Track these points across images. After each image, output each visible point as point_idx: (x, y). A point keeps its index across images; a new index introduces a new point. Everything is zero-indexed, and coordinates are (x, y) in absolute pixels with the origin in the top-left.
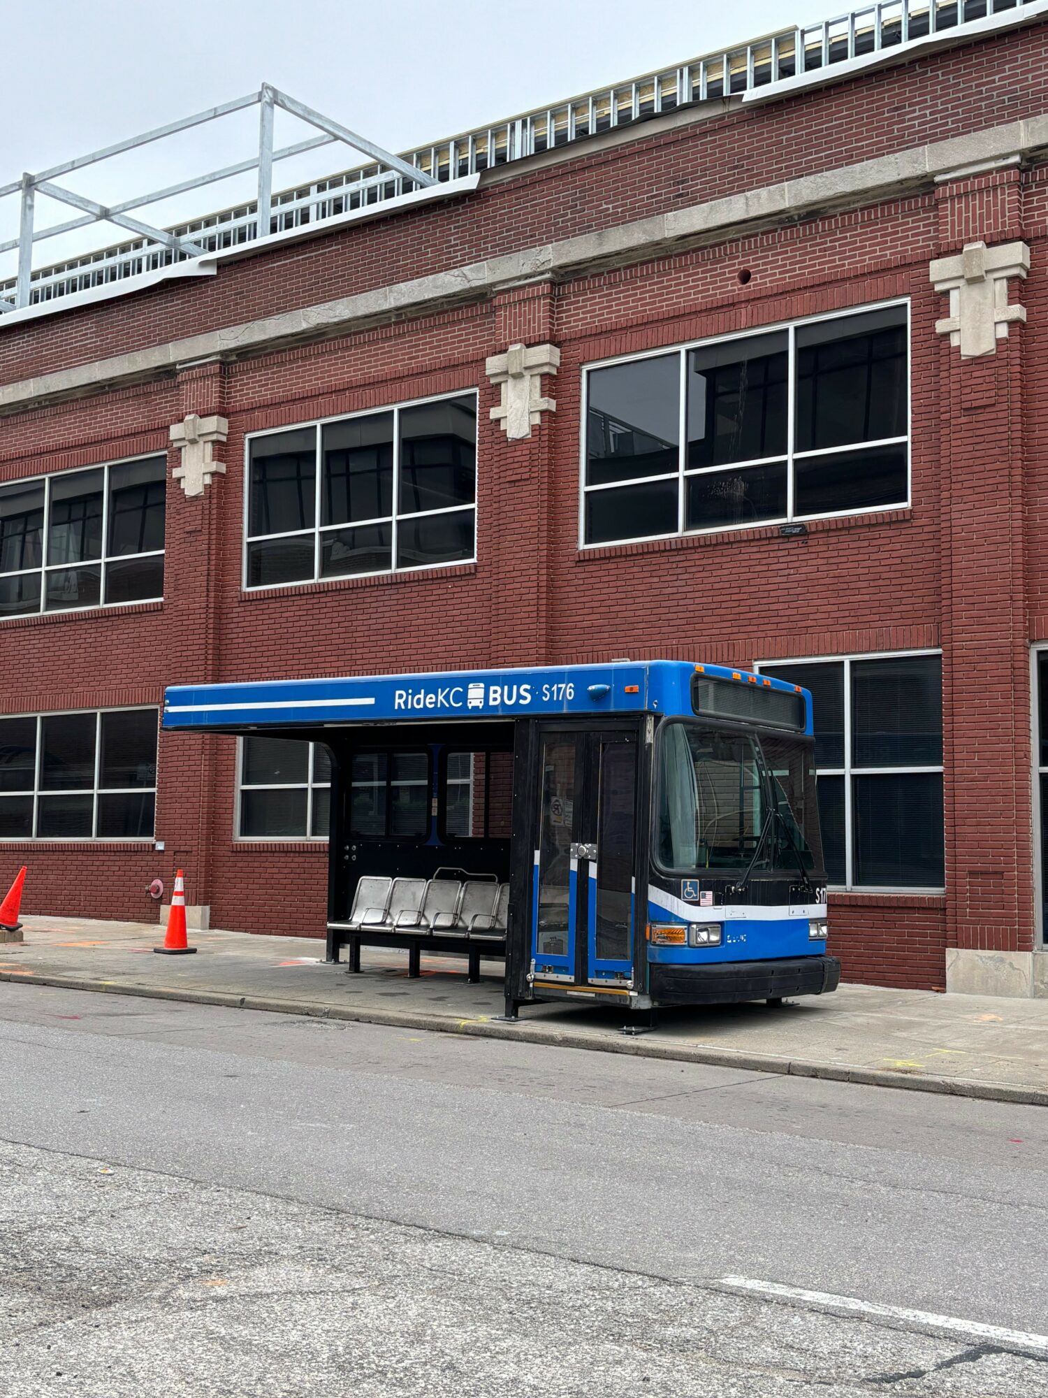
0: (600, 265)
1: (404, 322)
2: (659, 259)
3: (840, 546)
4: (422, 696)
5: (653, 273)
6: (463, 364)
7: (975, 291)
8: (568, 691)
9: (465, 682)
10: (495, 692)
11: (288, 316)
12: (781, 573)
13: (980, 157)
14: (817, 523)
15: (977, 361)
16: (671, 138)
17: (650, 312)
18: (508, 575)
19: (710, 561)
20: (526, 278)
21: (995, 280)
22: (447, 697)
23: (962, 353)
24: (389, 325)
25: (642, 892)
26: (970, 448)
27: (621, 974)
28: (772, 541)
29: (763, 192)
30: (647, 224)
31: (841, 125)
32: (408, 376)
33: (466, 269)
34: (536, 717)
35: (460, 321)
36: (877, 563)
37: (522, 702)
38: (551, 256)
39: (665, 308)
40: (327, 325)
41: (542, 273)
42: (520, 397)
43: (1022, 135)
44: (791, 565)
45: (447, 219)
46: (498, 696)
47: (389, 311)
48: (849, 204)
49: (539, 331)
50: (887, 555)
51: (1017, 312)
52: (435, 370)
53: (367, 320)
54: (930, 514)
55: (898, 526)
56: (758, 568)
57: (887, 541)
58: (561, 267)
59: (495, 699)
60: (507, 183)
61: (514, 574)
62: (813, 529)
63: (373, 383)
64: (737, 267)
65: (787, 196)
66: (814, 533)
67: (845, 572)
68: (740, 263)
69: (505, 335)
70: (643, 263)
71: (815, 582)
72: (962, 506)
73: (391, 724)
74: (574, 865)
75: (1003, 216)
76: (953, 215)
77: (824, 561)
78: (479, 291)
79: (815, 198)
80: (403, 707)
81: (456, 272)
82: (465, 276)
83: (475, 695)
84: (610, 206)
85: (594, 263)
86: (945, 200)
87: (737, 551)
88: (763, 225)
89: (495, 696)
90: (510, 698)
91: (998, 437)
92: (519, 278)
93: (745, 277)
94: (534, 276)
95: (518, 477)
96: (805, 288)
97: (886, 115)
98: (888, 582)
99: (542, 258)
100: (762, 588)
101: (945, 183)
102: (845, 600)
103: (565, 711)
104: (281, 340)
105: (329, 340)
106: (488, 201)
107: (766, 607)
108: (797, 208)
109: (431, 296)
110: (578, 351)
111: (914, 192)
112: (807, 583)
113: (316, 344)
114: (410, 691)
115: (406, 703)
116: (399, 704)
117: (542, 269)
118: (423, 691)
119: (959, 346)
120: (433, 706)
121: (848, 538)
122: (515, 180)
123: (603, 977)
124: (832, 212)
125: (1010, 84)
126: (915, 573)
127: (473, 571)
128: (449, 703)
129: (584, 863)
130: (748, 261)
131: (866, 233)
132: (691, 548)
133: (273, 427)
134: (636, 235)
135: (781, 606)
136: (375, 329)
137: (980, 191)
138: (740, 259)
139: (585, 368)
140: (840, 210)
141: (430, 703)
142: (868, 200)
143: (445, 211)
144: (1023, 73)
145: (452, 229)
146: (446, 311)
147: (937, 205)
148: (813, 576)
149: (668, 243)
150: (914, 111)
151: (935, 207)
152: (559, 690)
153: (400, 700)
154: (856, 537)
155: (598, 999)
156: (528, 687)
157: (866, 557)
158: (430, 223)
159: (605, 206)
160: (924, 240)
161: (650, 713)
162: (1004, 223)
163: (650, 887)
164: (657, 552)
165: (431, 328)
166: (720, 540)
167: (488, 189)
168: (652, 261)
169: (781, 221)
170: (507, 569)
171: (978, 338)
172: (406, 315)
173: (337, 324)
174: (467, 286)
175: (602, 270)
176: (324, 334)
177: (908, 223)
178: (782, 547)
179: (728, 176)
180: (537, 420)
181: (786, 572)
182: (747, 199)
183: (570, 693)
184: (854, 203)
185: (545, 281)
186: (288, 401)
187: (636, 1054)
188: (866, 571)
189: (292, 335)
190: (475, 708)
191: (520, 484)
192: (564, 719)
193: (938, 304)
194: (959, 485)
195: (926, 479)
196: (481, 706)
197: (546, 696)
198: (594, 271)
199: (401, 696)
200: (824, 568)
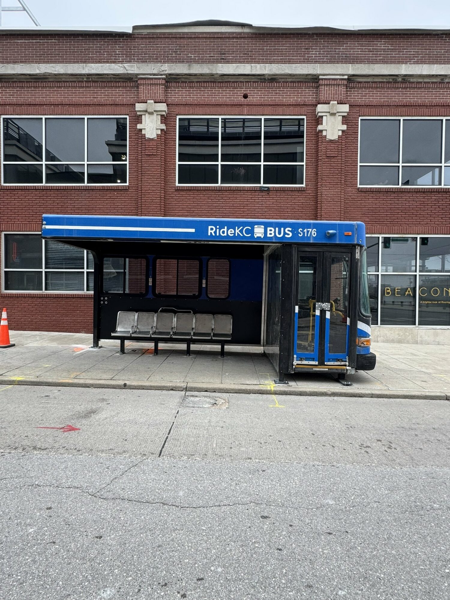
0: (186, 78)
1: (90, 82)
2: (211, 82)
3: (281, 196)
4: (225, 230)
5: (209, 86)
6: (121, 105)
7: (332, 118)
8: (313, 232)
9: (252, 225)
10: (271, 230)
11: (28, 65)
12: (259, 203)
13: (336, 73)
14: (274, 187)
15: (331, 141)
16: (219, 36)
17: (207, 101)
18: (146, 191)
19: (232, 196)
20: (154, 75)
21: (339, 116)
22: (241, 231)
23: (327, 138)
24: (83, 82)
25: (354, 324)
26: (328, 169)
27: (341, 359)
28: (256, 192)
29: (258, 66)
30: (210, 66)
31: (287, 49)
32: (93, 105)
33: (126, 65)
34: (295, 244)
35: (119, 87)
36: (294, 204)
37: (286, 236)
38: (166, 69)
39: (213, 101)
40: (50, 74)
41: (161, 75)
42: (152, 122)
43: (350, 69)
44: (263, 201)
45: (114, 42)
46: (272, 232)
47: (84, 75)
48: (286, 79)
49: (160, 98)
50: (297, 201)
51: (345, 127)
52: (107, 105)
53: (71, 77)
54: (312, 190)
55: (301, 192)
56: (251, 201)
57: (297, 197)
58: (170, 75)
59: (271, 234)
60: (145, 35)
61: (149, 191)
62: (272, 189)
63: (74, 105)
64: (243, 92)
65: (267, 69)
66: (271, 191)
67: (282, 205)
68: (244, 91)
69: (143, 96)
70: (204, 82)
71: (272, 208)
72: (326, 188)
73: (206, 243)
74: (318, 313)
75: (341, 95)
76: (324, 91)
77: (275, 201)
78: (130, 76)
79: (277, 72)
80: (214, 234)
81: (120, 65)
82: (125, 68)
83: (259, 232)
84: (193, 56)
85: (184, 76)
86: (322, 85)
87: (243, 194)
88: (254, 79)
89: (271, 232)
90: (280, 233)
91: (338, 167)
92: (150, 74)
93: (245, 96)
94: (158, 75)
95: (151, 154)
96: (269, 105)
97: (303, 50)
98: (297, 210)
99: (163, 68)
100: (252, 208)
101: (322, 79)
102: (282, 215)
103: (311, 242)
104: (22, 76)
105: (49, 82)
106: (135, 40)
107: (254, 214)
108: (269, 75)
109: (107, 72)
110: (176, 109)
111: (309, 81)
112: (269, 208)
113: (41, 82)
114: (218, 227)
115: (215, 232)
116: (211, 233)
117: (162, 73)
118: (226, 227)
119: (326, 136)
120: (233, 235)
121: (284, 194)
122: (149, 34)
123: (331, 361)
124: (280, 80)
125: (345, 51)
126: (306, 208)
127: (127, 188)
128: (243, 234)
129: (323, 312)
130: (247, 91)
131: (291, 91)
132: (225, 190)
133: (17, 115)
134: (205, 69)
135: (259, 215)
136: (75, 82)
137: (334, 85)
138: (244, 89)
139: (178, 117)
140: (283, 80)
141: (231, 234)
142: (293, 79)
143: (113, 39)
144: (350, 49)
145: (118, 48)
146: (112, 82)
147: (319, 86)
148: (271, 205)
149: (216, 76)
150: (313, 51)
151: (317, 87)
152: (308, 232)
153: (211, 231)
154: (286, 194)
155: (330, 371)
156: (290, 229)
157: (290, 201)
158: (105, 42)
159: (190, 55)
160: (312, 98)
161: (359, 245)
162: (341, 98)
163: (358, 322)
164: (211, 190)
165: (105, 87)
166: (237, 189)
167: (135, 34)
168: (208, 82)
169: (261, 79)
170: (146, 189)
171: (333, 134)
172: (92, 79)
173: (55, 75)
174: (126, 72)
175: (187, 80)
176: (47, 78)
177: (306, 91)
178: (260, 194)
179: (242, 57)
180: (159, 132)
181: (261, 203)
182: (251, 66)
183: (314, 234)
184: (288, 79)
185: (163, 79)
186: (26, 105)
187: (372, 397)
188: (290, 206)
189: (30, 75)
190: (259, 238)
191: (152, 156)
192: (311, 245)
193: (318, 120)
194: (325, 181)
195: (311, 178)
196: (262, 237)
197: (301, 234)
198: (183, 80)
199: (212, 229)
200: (275, 203)
